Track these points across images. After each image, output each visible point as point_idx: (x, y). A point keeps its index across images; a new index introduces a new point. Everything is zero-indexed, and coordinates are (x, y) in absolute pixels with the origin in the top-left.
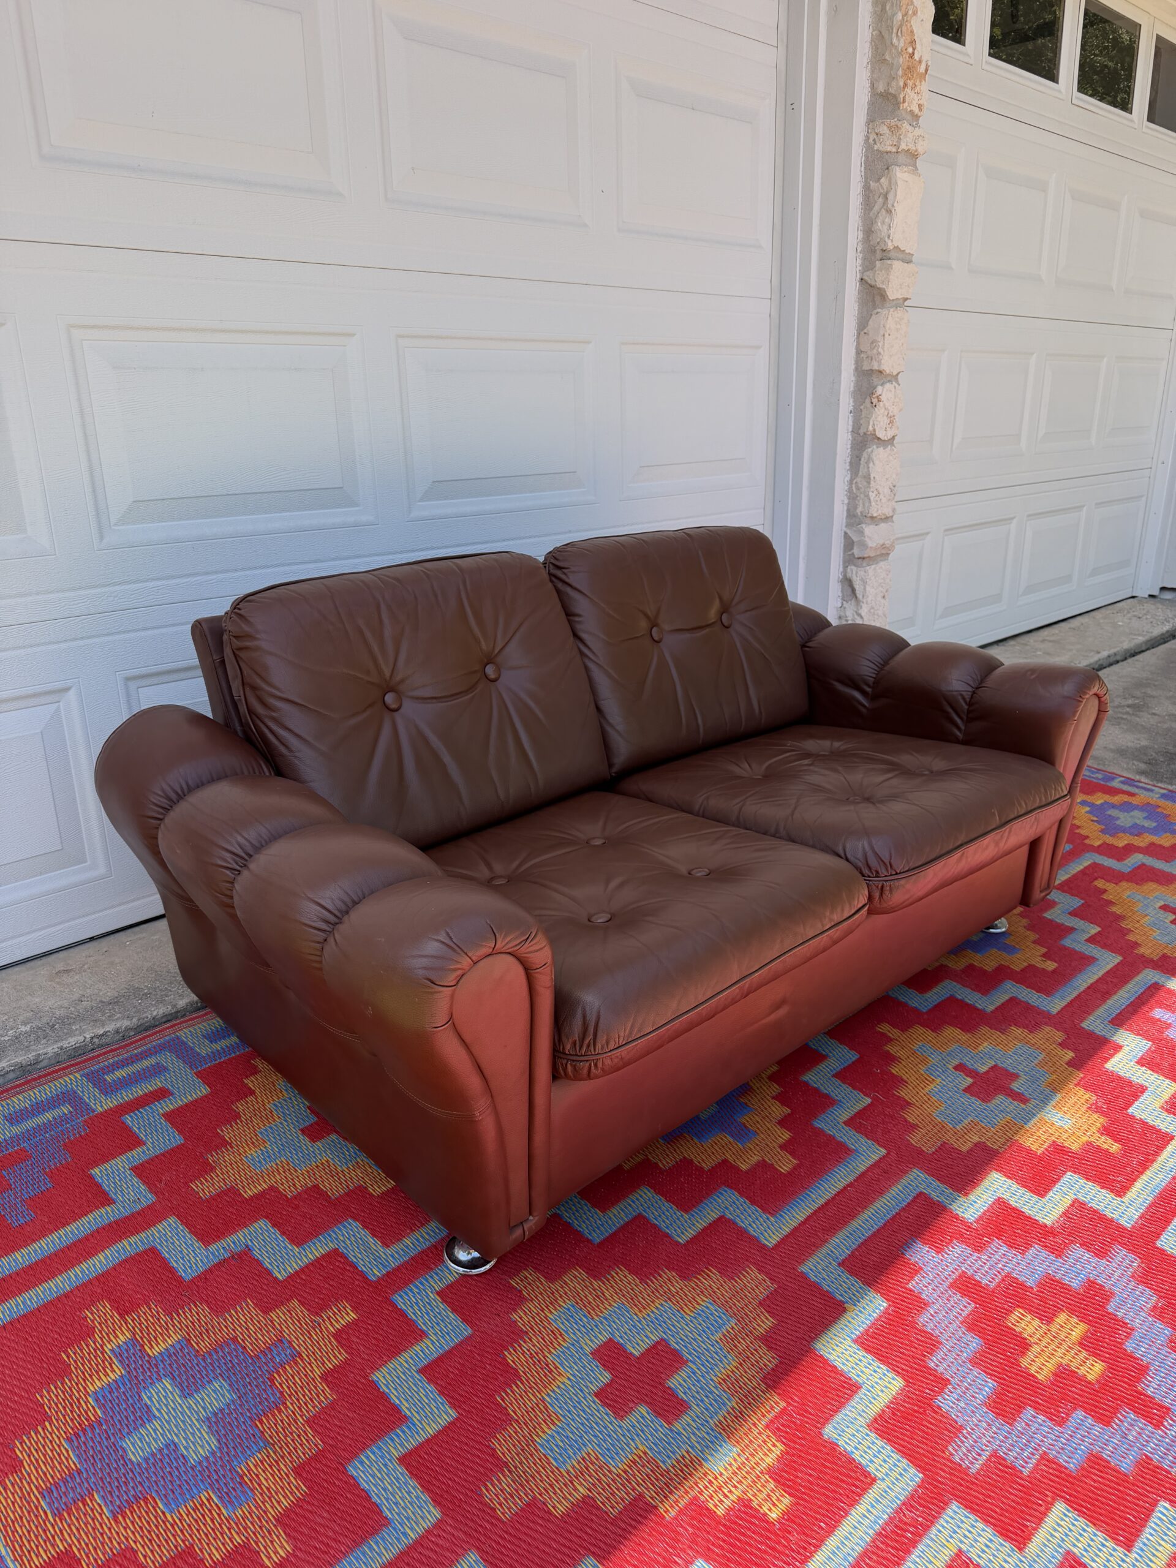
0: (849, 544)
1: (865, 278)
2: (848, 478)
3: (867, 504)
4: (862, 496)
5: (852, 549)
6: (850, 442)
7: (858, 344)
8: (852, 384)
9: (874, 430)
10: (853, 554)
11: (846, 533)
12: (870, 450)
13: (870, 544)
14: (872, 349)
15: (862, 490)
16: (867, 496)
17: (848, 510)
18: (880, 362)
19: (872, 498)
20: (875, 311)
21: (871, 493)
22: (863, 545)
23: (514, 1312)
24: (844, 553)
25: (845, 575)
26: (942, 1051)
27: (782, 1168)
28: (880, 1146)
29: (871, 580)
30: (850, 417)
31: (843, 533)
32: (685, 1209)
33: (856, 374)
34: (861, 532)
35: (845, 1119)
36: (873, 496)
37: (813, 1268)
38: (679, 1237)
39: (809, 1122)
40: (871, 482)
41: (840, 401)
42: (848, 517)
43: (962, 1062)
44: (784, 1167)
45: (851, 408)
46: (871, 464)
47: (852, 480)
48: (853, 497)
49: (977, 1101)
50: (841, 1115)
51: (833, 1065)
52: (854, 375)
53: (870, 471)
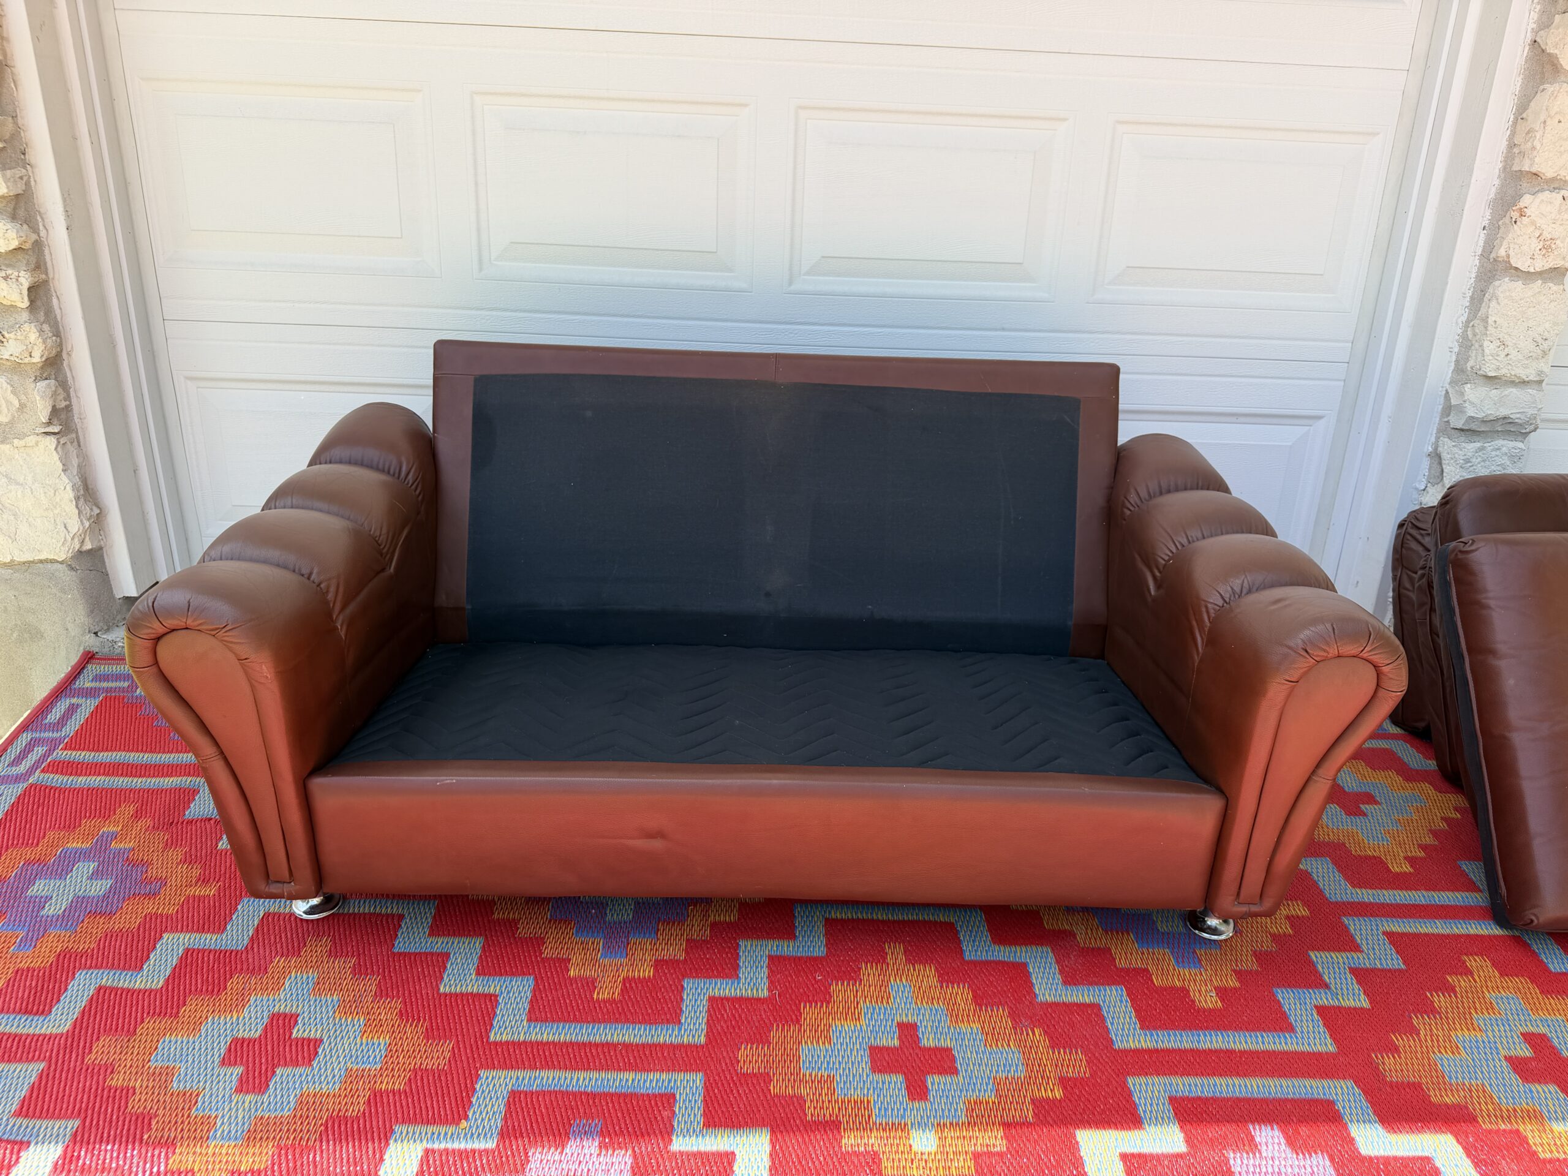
0: (1447, 407)
1: (1538, 39)
2: (1464, 318)
3: (1480, 358)
4: (1477, 345)
5: (1449, 415)
6: (1475, 270)
7: (1513, 134)
8: (1494, 190)
9: (1508, 256)
10: (1448, 422)
11: (1447, 392)
12: (1497, 283)
13: (1470, 410)
14: (1526, 141)
15: (1478, 337)
16: (1481, 346)
17: (1457, 361)
18: (1532, 160)
19: (1487, 351)
20: (1542, 87)
21: (1486, 344)
22: (1460, 409)
23: (282, 956)
24: (1440, 419)
25: (1436, 449)
26: (916, 1003)
27: (598, 994)
28: (707, 1036)
29: (1470, 462)
30: (1482, 235)
31: (1444, 392)
32: (481, 971)
33: (1503, 176)
34: (1462, 394)
35: (717, 994)
36: (1489, 347)
37: (490, 1078)
38: (445, 986)
39: (684, 977)
40: (1489, 328)
41: (1465, 212)
42: (1454, 370)
43: (919, 1024)
44: (602, 994)
45: (1486, 223)
46: (1493, 304)
47: (1468, 321)
48: (1466, 344)
49: (865, 1065)
50: (719, 989)
51: (786, 948)
52: (1499, 176)
53: (1490, 313)
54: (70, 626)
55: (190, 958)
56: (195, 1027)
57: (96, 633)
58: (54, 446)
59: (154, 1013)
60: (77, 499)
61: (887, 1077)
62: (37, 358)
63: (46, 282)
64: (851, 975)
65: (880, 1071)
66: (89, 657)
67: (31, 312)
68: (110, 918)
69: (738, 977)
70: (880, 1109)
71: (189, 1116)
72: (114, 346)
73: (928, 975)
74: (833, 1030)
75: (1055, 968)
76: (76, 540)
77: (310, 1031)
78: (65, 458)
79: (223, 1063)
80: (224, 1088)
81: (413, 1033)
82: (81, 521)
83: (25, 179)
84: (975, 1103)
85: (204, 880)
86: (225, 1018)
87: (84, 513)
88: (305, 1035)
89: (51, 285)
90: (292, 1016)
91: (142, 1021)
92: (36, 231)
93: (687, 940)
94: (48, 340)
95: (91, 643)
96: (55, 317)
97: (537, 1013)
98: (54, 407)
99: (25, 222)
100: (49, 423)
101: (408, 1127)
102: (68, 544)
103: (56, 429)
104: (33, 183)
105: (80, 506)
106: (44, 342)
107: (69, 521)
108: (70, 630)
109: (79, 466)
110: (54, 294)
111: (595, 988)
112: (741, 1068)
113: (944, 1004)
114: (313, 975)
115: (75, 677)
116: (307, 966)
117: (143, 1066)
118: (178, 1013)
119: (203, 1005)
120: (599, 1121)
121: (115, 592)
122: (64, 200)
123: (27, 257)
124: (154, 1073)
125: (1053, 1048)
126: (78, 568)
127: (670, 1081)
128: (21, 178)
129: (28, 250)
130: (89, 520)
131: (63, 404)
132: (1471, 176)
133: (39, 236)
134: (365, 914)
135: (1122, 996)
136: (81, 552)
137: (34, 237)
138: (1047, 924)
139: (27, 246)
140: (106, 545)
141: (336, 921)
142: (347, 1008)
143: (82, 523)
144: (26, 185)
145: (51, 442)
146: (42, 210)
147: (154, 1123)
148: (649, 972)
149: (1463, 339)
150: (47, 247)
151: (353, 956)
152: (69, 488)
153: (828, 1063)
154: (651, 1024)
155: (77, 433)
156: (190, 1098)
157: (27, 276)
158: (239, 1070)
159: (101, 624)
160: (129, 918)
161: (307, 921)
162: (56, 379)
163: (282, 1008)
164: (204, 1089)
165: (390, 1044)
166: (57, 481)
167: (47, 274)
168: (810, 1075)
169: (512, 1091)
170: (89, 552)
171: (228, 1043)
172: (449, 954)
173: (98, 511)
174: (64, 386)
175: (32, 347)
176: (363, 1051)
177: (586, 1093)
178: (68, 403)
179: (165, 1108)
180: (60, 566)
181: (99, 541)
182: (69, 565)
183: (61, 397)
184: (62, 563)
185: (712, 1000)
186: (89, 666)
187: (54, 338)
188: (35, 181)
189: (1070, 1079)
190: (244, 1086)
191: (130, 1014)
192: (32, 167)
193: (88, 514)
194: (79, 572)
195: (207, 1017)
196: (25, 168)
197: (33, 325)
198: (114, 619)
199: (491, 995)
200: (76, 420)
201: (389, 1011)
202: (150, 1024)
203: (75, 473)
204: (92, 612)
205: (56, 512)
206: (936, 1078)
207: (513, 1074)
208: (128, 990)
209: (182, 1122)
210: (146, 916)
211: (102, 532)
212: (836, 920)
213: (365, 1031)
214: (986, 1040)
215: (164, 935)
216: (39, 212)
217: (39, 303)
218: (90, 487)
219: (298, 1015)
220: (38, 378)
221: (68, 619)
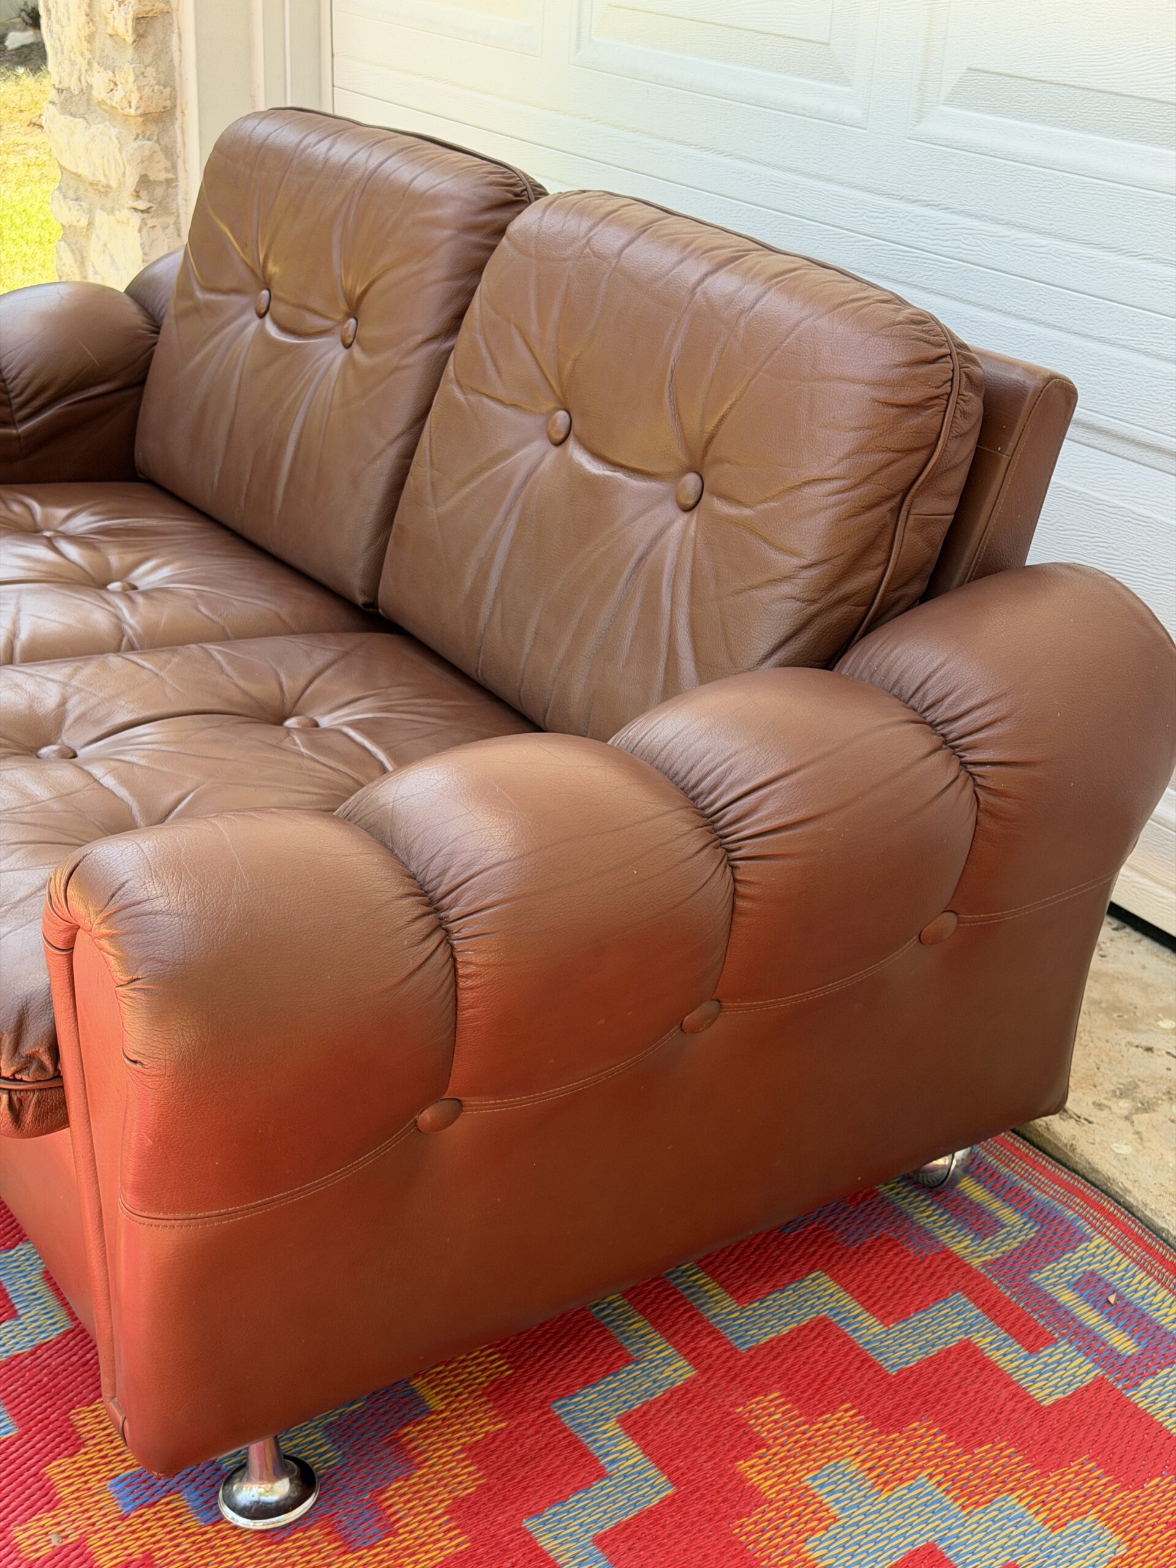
58: (138, 227)
62: (136, 109)
63: (164, 13)
67: (136, 49)
89: (175, 18)
94: (147, 88)
96: (172, 61)
98: (146, 174)
100: (136, 196)
103: (143, 205)
110: (176, 31)
131: (163, 176)
145: (137, 220)
155: (178, 216)
157: (133, 3)
162: (157, 140)
167: (168, 4)
174: (167, 151)
175: (131, 97)
178: (170, 176)
183: (162, 166)
187: (156, 87)
197: (134, 64)
200: (179, 200)
217: (150, 39)
220: (140, 137)
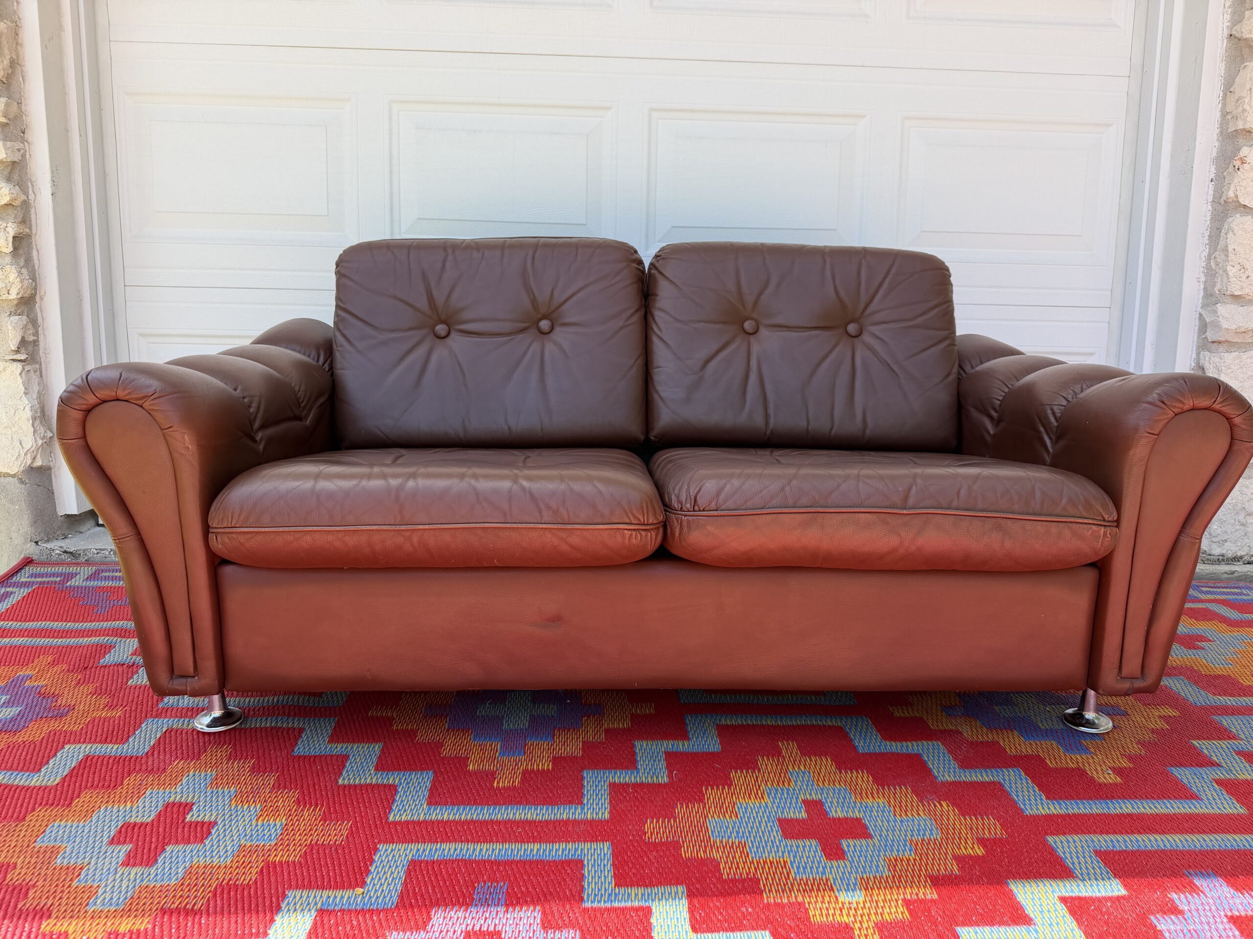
0: (1203, 327)
1: (1234, 33)
2: (1206, 253)
3: (1225, 280)
4: (1221, 272)
5: (1205, 332)
6: (1209, 214)
7: (1224, 105)
8: (1215, 150)
9: (1237, 196)
10: (1206, 338)
11: (1201, 315)
12: (1230, 219)
13: (1225, 325)
14: (1237, 107)
15: (1221, 265)
16: (1225, 271)
17: (1205, 289)
18: (1245, 120)
19: (1231, 274)
20: (1243, 65)
21: (1229, 268)
22: (1216, 325)
23: (182, 759)
24: (1198, 338)
25: (1198, 363)
26: (818, 785)
27: (498, 783)
28: (611, 813)
29: (1230, 368)
30: (1211, 186)
31: (1198, 315)
32: (381, 767)
33: (1220, 139)
34: (1215, 312)
35: (617, 781)
36: (1232, 271)
37: (390, 850)
38: (344, 779)
39: (583, 769)
40: (1230, 255)
41: (1194, 168)
42: (1204, 296)
43: (824, 800)
44: (500, 783)
45: (1213, 176)
46: (1230, 235)
47: (1210, 255)
48: (1211, 274)
49: (776, 833)
50: (619, 777)
51: (681, 746)
52: (1218, 140)
53: (1228, 242)
54: (14, 535)
55: (88, 762)
56: (88, 814)
57: (37, 543)
58: (19, 371)
59: (47, 804)
60: (34, 419)
61: (800, 842)
62: (13, 295)
63: (29, 236)
64: (750, 765)
65: (792, 837)
66: (28, 562)
67: (13, 257)
68: (15, 734)
69: (636, 768)
70: (798, 868)
71: (69, 886)
72: (81, 300)
73: (827, 764)
74: (738, 807)
75: (948, 757)
76: (29, 456)
77: (205, 815)
78: (28, 383)
79: (111, 842)
80: (111, 863)
81: (309, 815)
82: (35, 439)
83: (22, 151)
84: (896, 860)
85: (110, 707)
86: (119, 807)
87: (39, 432)
88: (199, 819)
89: (33, 240)
90: (187, 804)
91: (33, 810)
92: (26, 194)
93: (584, 742)
94: (25, 281)
95: (31, 550)
96: (34, 265)
97: (435, 798)
98: (23, 338)
99: (18, 185)
100: (17, 351)
101: (302, 892)
102: (21, 459)
103: (23, 357)
104: (28, 156)
105: (35, 425)
106: (22, 281)
107: (24, 438)
108: (14, 538)
109: (38, 392)
110: (35, 247)
111: (495, 778)
112: (649, 838)
113: (845, 785)
114: (211, 773)
115: (13, 575)
116: (206, 767)
117: (28, 846)
118: (71, 803)
119: (97, 797)
120: (504, 884)
121: (58, 509)
122: (52, 172)
123: (15, 212)
124: (39, 852)
125: (964, 816)
126: (27, 481)
127: (576, 850)
128: (19, 150)
129: (17, 206)
130: (42, 439)
131: (31, 338)
132: (1195, 140)
133: (28, 197)
134: (266, 728)
135: (1020, 775)
136: (32, 468)
137: (24, 197)
138: (933, 725)
139: (17, 203)
140: (54, 466)
141: (237, 733)
142: (242, 798)
143: (36, 441)
144: (22, 156)
145: (18, 367)
146: (33, 179)
147: (31, 893)
148: (548, 765)
149: (1208, 269)
150: (33, 208)
151: (252, 758)
152: (28, 408)
153: (738, 833)
154: (552, 805)
155: (40, 364)
156: (73, 871)
157: (13, 226)
158: (127, 847)
159: (42, 535)
160: (35, 732)
161: (209, 734)
162: (28, 316)
163: (178, 798)
164: (89, 863)
165: (286, 825)
166: (18, 402)
167: (31, 229)
168: (721, 842)
169: (412, 860)
170: (40, 469)
171: (119, 827)
172: (349, 756)
173: (51, 435)
174: (34, 322)
175: (11, 286)
176: (258, 830)
177: (489, 861)
178: (35, 338)
179: (45, 880)
180: (11, 479)
181: (49, 461)
182: (21, 479)
183: (31, 332)
184: (13, 476)
185: (613, 786)
186: (27, 568)
187: (30, 281)
188: (30, 155)
189: (988, 840)
190: (129, 861)
191: (22, 805)
192: (28, 143)
193: (42, 434)
194: (28, 485)
195: (100, 807)
196: (23, 143)
197: (13, 267)
198: (54, 533)
199: (390, 786)
200: (41, 354)
201: (287, 800)
202: (41, 812)
203: (35, 397)
204: (35, 522)
205: (14, 430)
206: (851, 842)
207: (414, 847)
208: (23, 787)
209: (62, 892)
210: (50, 732)
211: (52, 454)
212: (727, 727)
213: (261, 815)
214: (895, 811)
215: (66, 746)
216: (30, 180)
217: (21, 252)
218: (46, 413)
219: (193, 804)
220: (13, 314)
221: (13, 528)
